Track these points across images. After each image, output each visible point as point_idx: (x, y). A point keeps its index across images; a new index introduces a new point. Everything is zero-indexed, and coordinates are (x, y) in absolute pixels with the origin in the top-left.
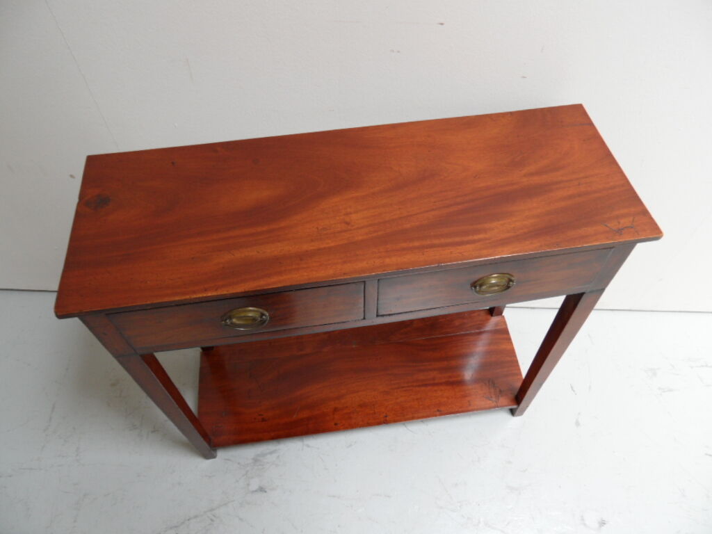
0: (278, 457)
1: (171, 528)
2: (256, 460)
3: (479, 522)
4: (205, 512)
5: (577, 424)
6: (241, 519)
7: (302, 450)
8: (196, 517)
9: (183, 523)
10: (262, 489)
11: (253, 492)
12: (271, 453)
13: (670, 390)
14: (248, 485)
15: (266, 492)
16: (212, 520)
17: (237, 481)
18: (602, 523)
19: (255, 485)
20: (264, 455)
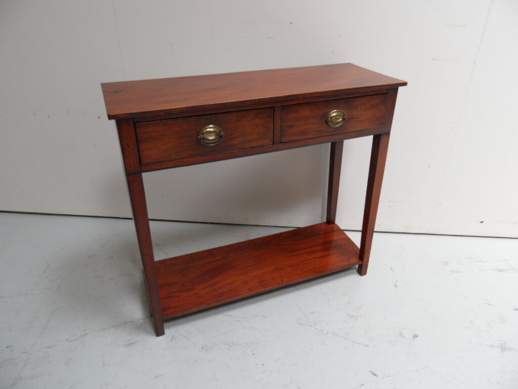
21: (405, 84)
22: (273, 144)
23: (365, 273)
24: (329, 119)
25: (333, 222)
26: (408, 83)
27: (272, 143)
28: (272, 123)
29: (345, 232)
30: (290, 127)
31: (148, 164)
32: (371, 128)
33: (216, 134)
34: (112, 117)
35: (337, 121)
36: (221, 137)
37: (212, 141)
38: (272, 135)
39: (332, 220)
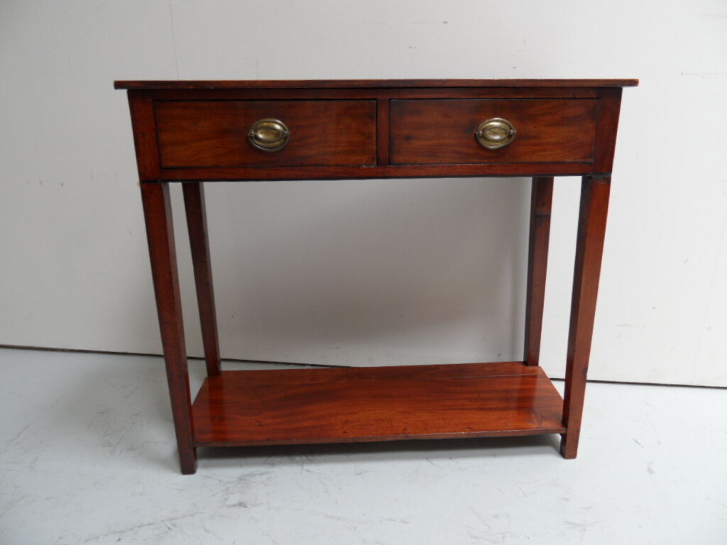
0: (269, 478)
1: (114, 533)
2: (241, 479)
4: (163, 521)
5: (650, 471)
6: (207, 531)
7: (301, 473)
8: (149, 524)
9: (132, 529)
10: (241, 504)
11: (229, 506)
12: (262, 474)
14: (226, 499)
15: (246, 507)
16: (169, 529)
17: (213, 495)
19: (234, 499)
20: (251, 475)
21: (633, 83)
22: (377, 165)
23: (573, 456)
24: (481, 132)
25: (535, 363)
26: (640, 83)
27: (375, 163)
28: (375, 127)
29: (553, 382)
30: (408, 138)
31: (172, 168)
32: (568, 160)
33: (277, 133)
34: (119, 85)
35: (497, 137)
36: (286, 138)
37: (271, 145)
38: (375, 148)
39: (531, 357)
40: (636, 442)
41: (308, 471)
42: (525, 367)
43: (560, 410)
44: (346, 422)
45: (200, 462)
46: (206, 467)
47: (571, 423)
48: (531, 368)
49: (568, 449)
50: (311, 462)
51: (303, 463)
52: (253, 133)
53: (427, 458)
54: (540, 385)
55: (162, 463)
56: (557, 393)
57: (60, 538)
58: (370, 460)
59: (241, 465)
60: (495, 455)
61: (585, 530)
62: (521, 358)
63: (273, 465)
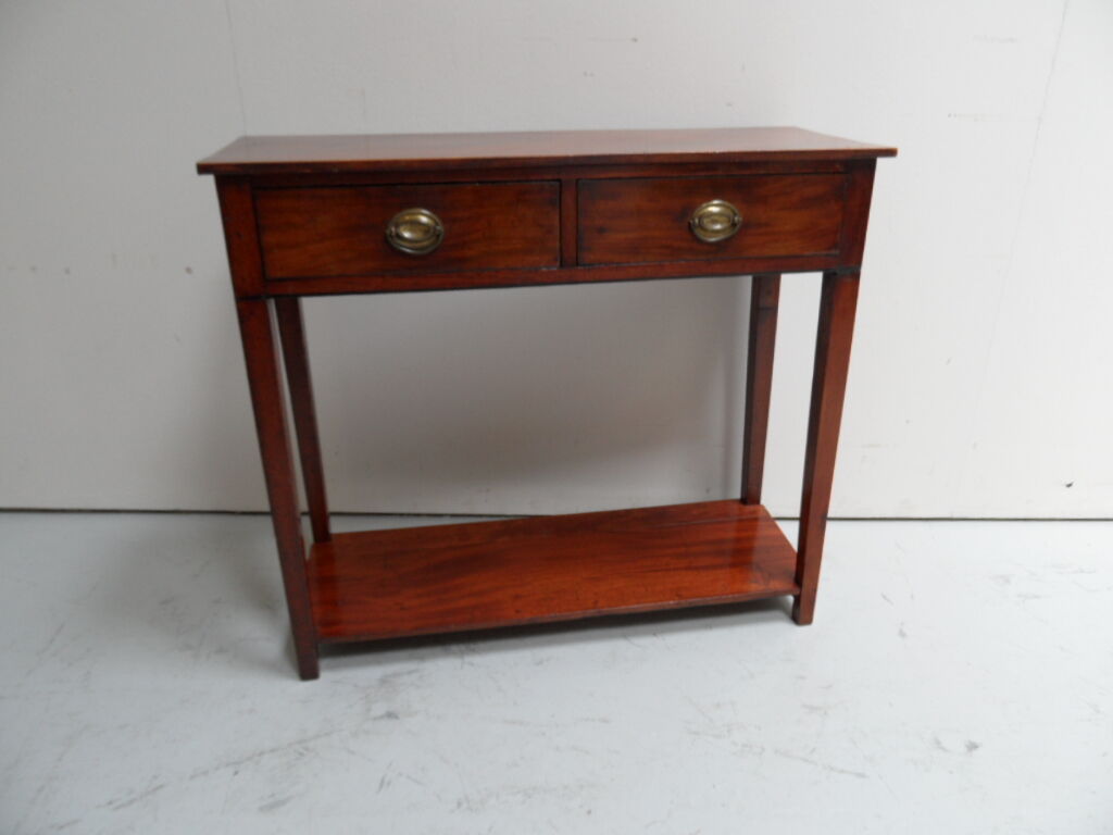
0: (421, 677)
1: (228, 765)
2: (383, 681)
3: (763, 749)
4: (290, 745)
5: (902, 634)
6: (352, 752)
7: (461, 668)
8: (273, 751)
9: (250, 758)
10: (390, 715)
11: (375, 719)
12: (410, 673)
13: (1037, 597)
14: (369, 710)
15: (398, 718)
16: (301, 754)
17: (350, 706)
18: (973, 747)
19: (379, 709)
20: (396, 675)
21: (891, 153)
22: (561, 265)
23: (809, 621)
24: (697, 221)
25: (757, 500)
26: (899, 153)
27: (558, 264)
28: (557, 218)
29: (780, 524)
30: (601, 230)
31: (281, 280)
32: (806, 253)
33: (426, 229)
34: (203, 169)
35: (718, 227)
36: (438, 236)
37: (418, 245)
38: (558, 244)
39: (751, 494)
40: (884, 597)
41: (472, 664)
42: (742, 506)
43: (792, 564)
44: (517, 597)
45: (323, 663)
46: (331, 668)
47: (806, 581)
48: (750, 508)
49: (801, 613)
50: (473, 651)
51: (462, 654)
52: (393, 229)
53: (625, 636)
54: (763, 531)
55: (269, 667)
56: (786, 541)
57: (155, 777)
58: (550, 643)
59: (379, 663)
60: (710, 627)
61: (825, 713)
62: (737, 494)
63: (422, 659)
